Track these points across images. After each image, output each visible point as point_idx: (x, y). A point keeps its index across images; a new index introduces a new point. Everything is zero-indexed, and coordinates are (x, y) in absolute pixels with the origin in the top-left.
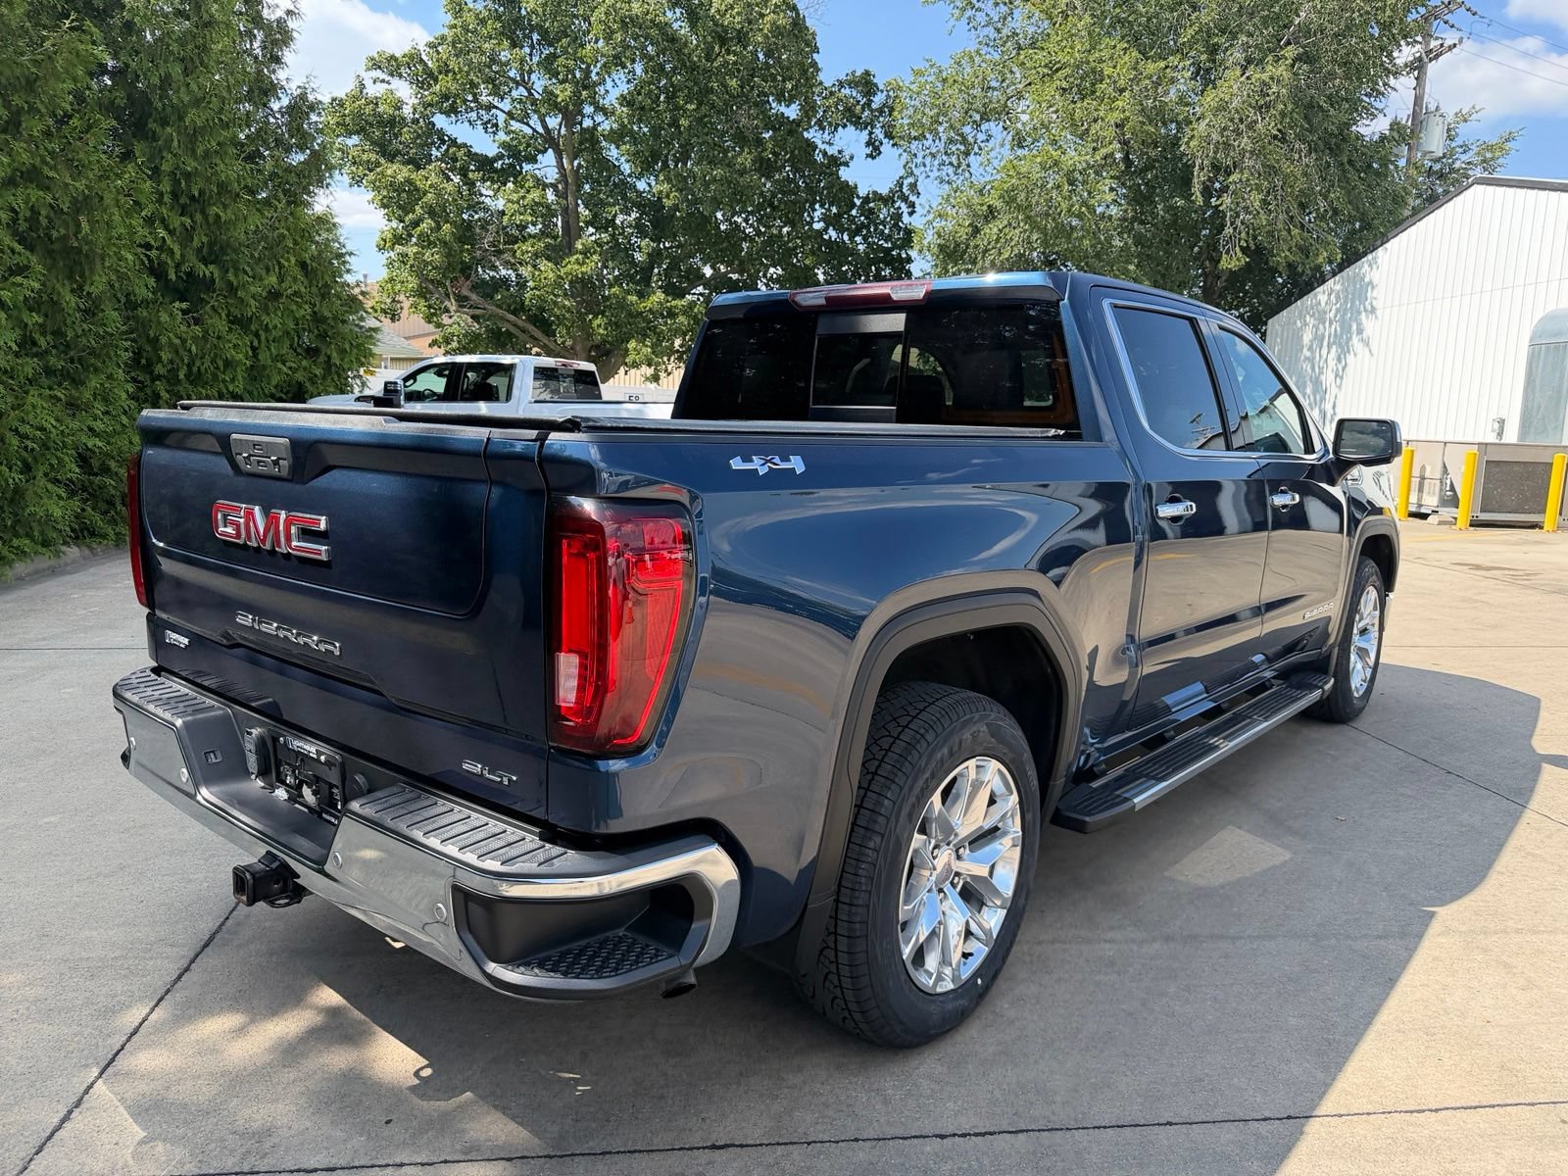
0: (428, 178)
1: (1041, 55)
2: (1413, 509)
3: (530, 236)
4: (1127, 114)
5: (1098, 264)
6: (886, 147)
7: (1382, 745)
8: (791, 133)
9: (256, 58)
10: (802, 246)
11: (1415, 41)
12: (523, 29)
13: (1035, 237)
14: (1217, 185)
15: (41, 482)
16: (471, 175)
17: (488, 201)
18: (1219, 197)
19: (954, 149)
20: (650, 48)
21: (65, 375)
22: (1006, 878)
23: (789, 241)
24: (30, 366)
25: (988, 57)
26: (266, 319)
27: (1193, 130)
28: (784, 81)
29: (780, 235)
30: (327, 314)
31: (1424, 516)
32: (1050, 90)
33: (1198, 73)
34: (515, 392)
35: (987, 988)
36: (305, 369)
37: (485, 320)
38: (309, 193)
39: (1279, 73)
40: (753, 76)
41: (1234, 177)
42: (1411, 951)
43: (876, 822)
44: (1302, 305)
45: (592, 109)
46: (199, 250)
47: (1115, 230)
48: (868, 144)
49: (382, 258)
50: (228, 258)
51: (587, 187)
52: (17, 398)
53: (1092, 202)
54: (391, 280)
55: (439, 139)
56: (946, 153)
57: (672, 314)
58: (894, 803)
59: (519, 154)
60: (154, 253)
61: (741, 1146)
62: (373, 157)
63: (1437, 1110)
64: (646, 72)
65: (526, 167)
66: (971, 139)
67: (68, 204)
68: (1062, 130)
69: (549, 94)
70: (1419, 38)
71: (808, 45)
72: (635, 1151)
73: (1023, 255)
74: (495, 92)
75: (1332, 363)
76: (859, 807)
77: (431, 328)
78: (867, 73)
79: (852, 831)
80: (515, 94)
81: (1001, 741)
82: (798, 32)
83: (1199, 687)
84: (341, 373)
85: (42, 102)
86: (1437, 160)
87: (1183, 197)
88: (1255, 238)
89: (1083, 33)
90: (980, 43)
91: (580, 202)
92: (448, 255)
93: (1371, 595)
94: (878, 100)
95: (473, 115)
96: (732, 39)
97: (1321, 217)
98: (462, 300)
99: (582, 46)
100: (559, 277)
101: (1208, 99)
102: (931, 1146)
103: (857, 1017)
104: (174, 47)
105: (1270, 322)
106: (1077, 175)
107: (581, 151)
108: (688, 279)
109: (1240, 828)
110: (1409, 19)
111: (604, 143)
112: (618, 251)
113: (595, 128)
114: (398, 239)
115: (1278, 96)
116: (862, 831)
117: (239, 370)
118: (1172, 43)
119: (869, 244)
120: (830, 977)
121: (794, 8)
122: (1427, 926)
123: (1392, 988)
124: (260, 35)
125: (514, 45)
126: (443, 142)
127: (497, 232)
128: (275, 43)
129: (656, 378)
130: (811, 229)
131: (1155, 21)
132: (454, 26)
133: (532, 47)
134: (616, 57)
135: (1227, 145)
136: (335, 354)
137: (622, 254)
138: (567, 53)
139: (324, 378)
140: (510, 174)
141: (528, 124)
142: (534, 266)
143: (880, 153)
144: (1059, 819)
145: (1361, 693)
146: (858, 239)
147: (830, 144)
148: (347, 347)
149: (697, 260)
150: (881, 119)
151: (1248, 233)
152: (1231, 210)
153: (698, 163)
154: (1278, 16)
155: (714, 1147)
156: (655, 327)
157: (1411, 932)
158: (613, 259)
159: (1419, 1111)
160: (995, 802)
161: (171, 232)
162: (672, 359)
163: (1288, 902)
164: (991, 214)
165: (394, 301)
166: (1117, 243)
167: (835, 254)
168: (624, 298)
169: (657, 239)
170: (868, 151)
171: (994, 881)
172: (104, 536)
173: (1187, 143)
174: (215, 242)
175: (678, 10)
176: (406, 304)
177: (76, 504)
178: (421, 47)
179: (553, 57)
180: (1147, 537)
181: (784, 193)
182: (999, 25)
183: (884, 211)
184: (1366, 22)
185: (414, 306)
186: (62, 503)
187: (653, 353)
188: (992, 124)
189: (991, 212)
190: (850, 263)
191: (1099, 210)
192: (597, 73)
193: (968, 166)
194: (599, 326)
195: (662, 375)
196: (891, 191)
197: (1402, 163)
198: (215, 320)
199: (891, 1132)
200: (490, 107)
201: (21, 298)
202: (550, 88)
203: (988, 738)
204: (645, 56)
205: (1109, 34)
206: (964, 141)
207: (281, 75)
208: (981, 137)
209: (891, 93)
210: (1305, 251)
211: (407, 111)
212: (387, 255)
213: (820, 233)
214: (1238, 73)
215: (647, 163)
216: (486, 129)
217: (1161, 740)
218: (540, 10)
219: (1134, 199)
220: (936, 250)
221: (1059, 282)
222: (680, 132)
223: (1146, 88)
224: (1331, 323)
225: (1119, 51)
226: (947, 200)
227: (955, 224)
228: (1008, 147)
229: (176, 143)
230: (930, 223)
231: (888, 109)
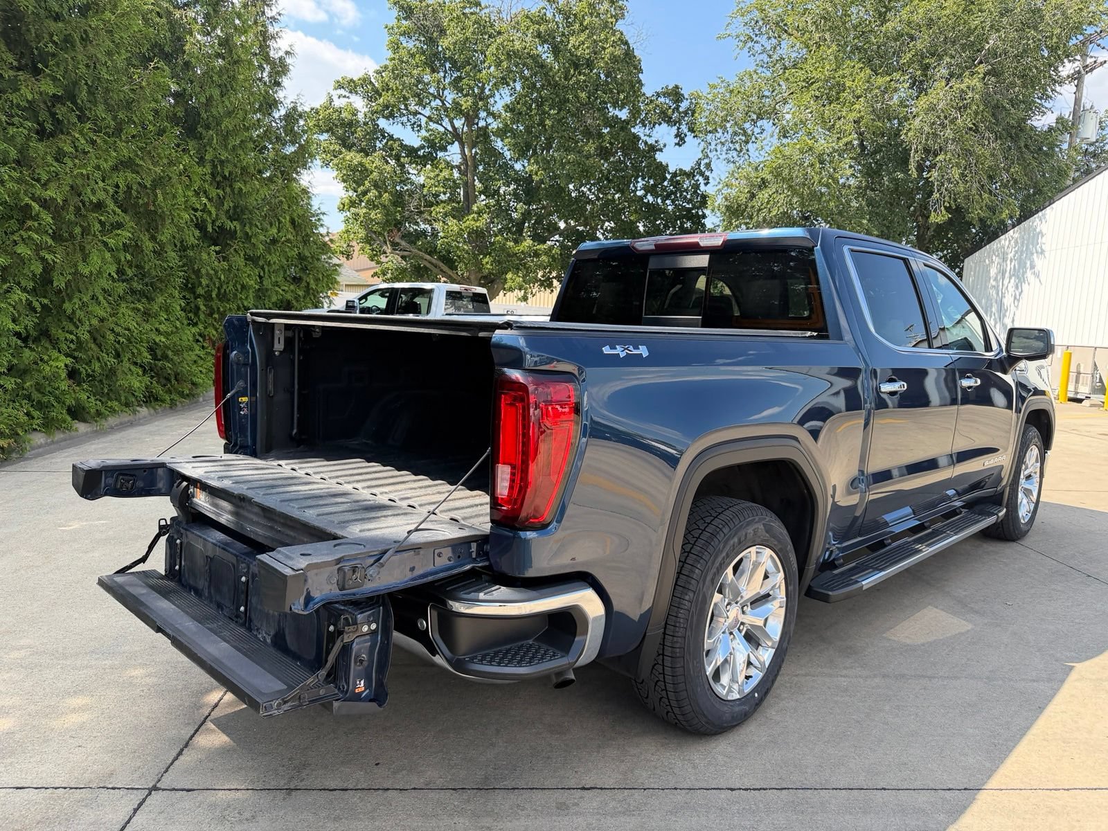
0: (374, 162)
1: (800, 73)
2: (1071, 395)
3: (442, 201)
4: (862, 114)
5: (840, 219)
6: (689, 137)
7: (1040, 557)
8: (622, 129)
9: (265, 83)
10: (629, 207)
11: (1075, 59)
12: (440, 60)
13: (795, 200)
14: (928, 163)
15: (126, 364)
16: (402, 160)
17: (413, 177)
18: (929, 171)
19: (737, 139)
20: (526, 72)
21: (143, 294)
22: (775, 627)
23: (620, 204)
24: (121, 288)
25: (762, 74)
26: (269, 257)
27: (910, 125)
28: (618, 93)
29: (614, 200)
30: (307, 254)
31: (1080, 401)
32: (807, 97)
33: (914, 84)
34: (433, 308)
35: (761, 700)
36: (292, 291)
37: (410, 259)
38: (297, 173)
39: (973, 84)
40: (597, 90)
41: (941, 157)
42: (1055, 691)
43: (690, 583)
44: (990, 248)
45: (485, 114)
46: (228, 211)
47: (853, 195)
48: (676, 136)
49: (342, 216)
50: (246, 217)
51: (481, 168)
52: (113, 309)
53: (837, 175)
54: (347, 231)
55: (382, 135)
56: (732, 142)
57: (537, 254)
58: (702, 572)
59: (436, 145)
60: (199, 214)
61: (601, 789)
62: (337, 148)
63: (1068, 790)
64: (524, 89)
65: (440, 154)
66: (750, 132)
67: (150, 183)
68: (815, 125)
69: (456, 104)
70: (1078, 57)
71: (635, 68)
72: (533, 789)
73: (787, 213)
74: (420, 103)
75: (1011, 289)
76: (679, 573)
77: (373, 264)
78: (677, 87)
79: (674, 588)
80: (433, 104)
81: (774, 536)
82: (629, 60)
83: (908, 510)
84: (316, 294)
85: (136, 116)
86: (1092, 144)
87: (902, 172)
88: (955, 200)
89: (831, 57)
90: (757, 65)
91: (476, 178)
92: (387, 215)
93: (1033, 452)
94: (684, 106)
95: (405, 119)
96: (583, 65)
97: (1005, 186)
98: (395, 245)
99: (480, 71)
100: (461, 229)
101: (922, 103)
102: (724, 795)
103: (677, 711)
104: (215, 78)
105: (966, 260)
106: (826, 157)
107: (478, 143)
108: (548, 230)
109: (937, 607)
110: (1070, 44)
111: (493, 137)
112: (501, 211)
113: (487, 127)
114: (353, 204)
115: (973, 100)
116: (681, 589)
117: (251, 291)
118: (895, 63)
119: (676, 205)
120: (659, 683)
121: (626, 43)
122: (1068, 675)
123: (1041, 713)
124: (267, 68)
125: (433, 71)
126: (384, 137)
127: (419, 199)
128: (278, 73)
129: (525, 299)
130: (635, 195)
131: (883, 48)
132: (394, 59)
133: (445, 72)
134: (503, 78)
135: (935, 135)
136: (312, 282)
137: (504, 214)
138: (469, 76)
139: (304, 297)
140: (429, 159)
141: (441, 125)
142: (444, 222)
143: (685, 142)
144: (810, 593)
145: (1026, 520)
146: (668, 202)
147: (650, 136)
148: (320, 276)
149: (555, 218)
150: (686, 119)
151: (950, 197)
152: (938, 181)
153: (558, 150)
154: (973, 44)
155: (583, 788)
156: (525, 264)
157: (1057, 678)
158: (497, 217)
159: (1055, 790)
160: (768, 577)
161: (210, 200)
162: (536, 284)
163: (969, 656)
164: (764, 184)
165: (348, 246)
166: (854, 204)
167: (652, 212)
168: (504, 244)
169: (528, 203)
170: (677, 140)
171: (766, 629)
172: (163, 401)
173: (906, 134)
174: (238, 207)
175: (546, 46)
176: (357, 248)
177: (147, 379)
178: (371, 73)
179: (460, 79)
180: (873, 405)
181: (617, 171)
182: (771, 53)
183: (687, 182)
184: (1038, 48)
185: (363, 249)
186: (139, 378)
187: (524, 281)
188: (765, 121)
189: (764, 183)
190: (662, 219)
191: (841, 181)
192: (490, 90)
193: (748, 150)
194: (487, 263)
195: (529, 296)
196: (692, 168)
197: (1065, 146)
198: (237, 258)
199: (698, 785)
200: (416, 113)
201: (121, 244)
202: (457, 100)
203: (764, 533)
204: (522, 77)
205: (850, 59)
206: (745, 133)
207: (280, 95)
208: (757, 130)
209: (693, 101)
210: (992, 209)
211: (361, 117)
212: (344, 214)
213: (641, 198)
214: (943, 84)
215: (522, 151)
216: (413, 128)
217: (882, 544)
218: (452, 47)
219: (867, 174)
220: (724, 209)
221: (814, 234)
222: (545, 129)
223: (876, 95)
224: (1011, 261)
225: (856, 70)
226: (733, 174)
227: (738, 191)
228: (776, 137)
229: (215, 141)
230: (719, 190)
231: (691, 111)
